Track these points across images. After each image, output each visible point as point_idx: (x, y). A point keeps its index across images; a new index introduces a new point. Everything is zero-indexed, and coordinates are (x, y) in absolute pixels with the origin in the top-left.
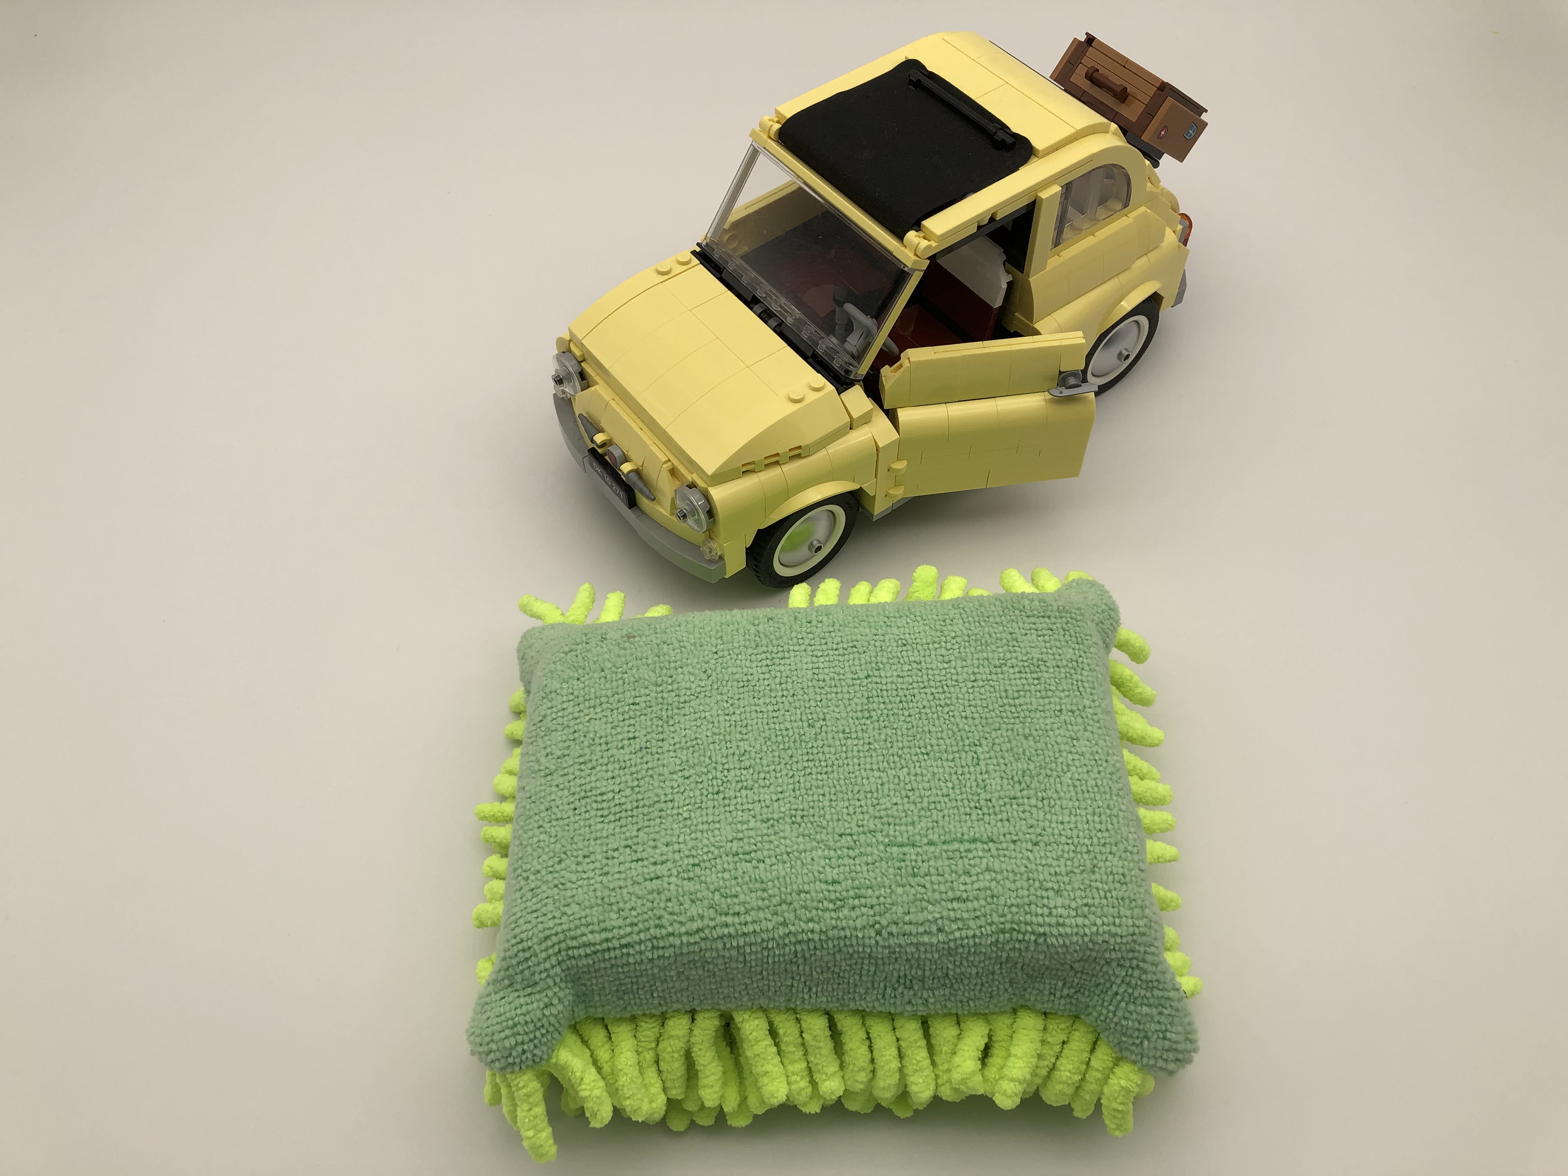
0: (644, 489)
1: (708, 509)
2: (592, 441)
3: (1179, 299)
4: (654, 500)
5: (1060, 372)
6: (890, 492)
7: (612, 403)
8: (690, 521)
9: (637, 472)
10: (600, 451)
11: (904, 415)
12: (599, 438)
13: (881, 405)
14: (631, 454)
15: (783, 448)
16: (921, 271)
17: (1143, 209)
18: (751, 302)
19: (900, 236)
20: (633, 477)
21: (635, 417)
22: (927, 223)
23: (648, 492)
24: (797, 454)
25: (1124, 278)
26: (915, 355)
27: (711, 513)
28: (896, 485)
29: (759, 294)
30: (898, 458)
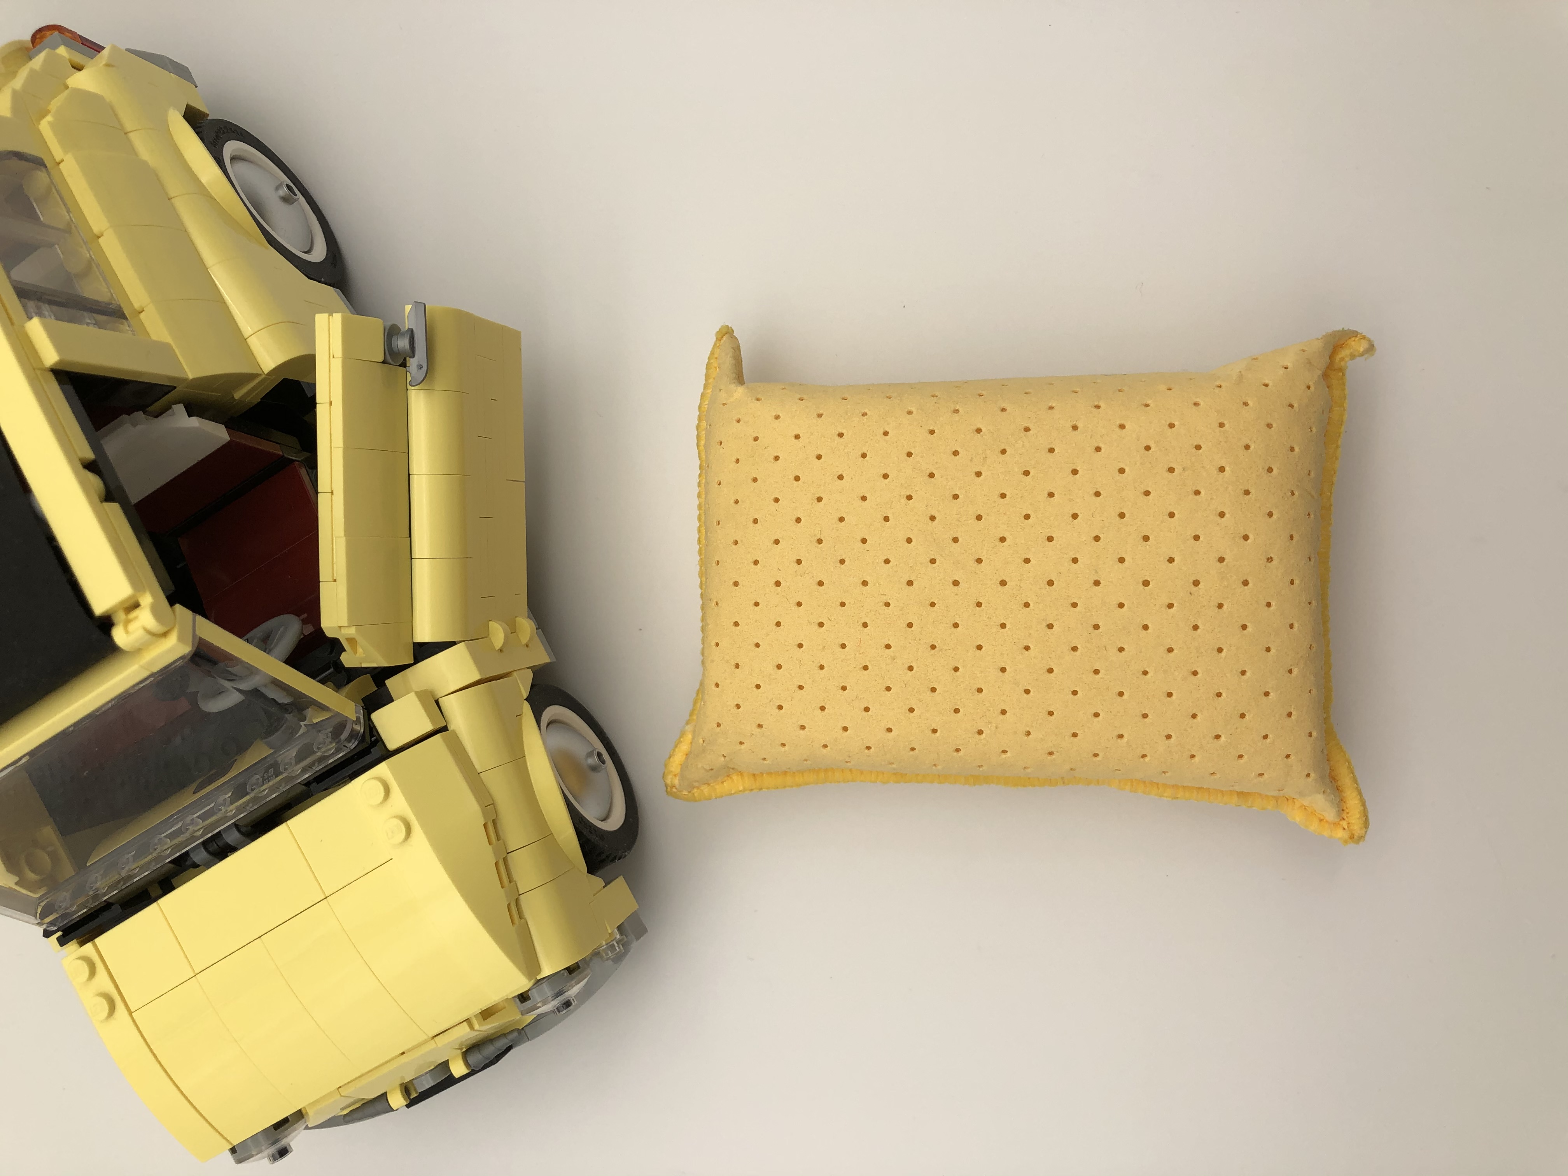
5: (385, 360)
6: (524, 641)
10: (415, 1095)
11: (424, 634)
14: (437, 1063)
15: (489, 856)
16: (196, 622)
22: (99, 607)
24: (494, 826)
27: (571, 970)
28: (517, 633)
30: (486, 636)
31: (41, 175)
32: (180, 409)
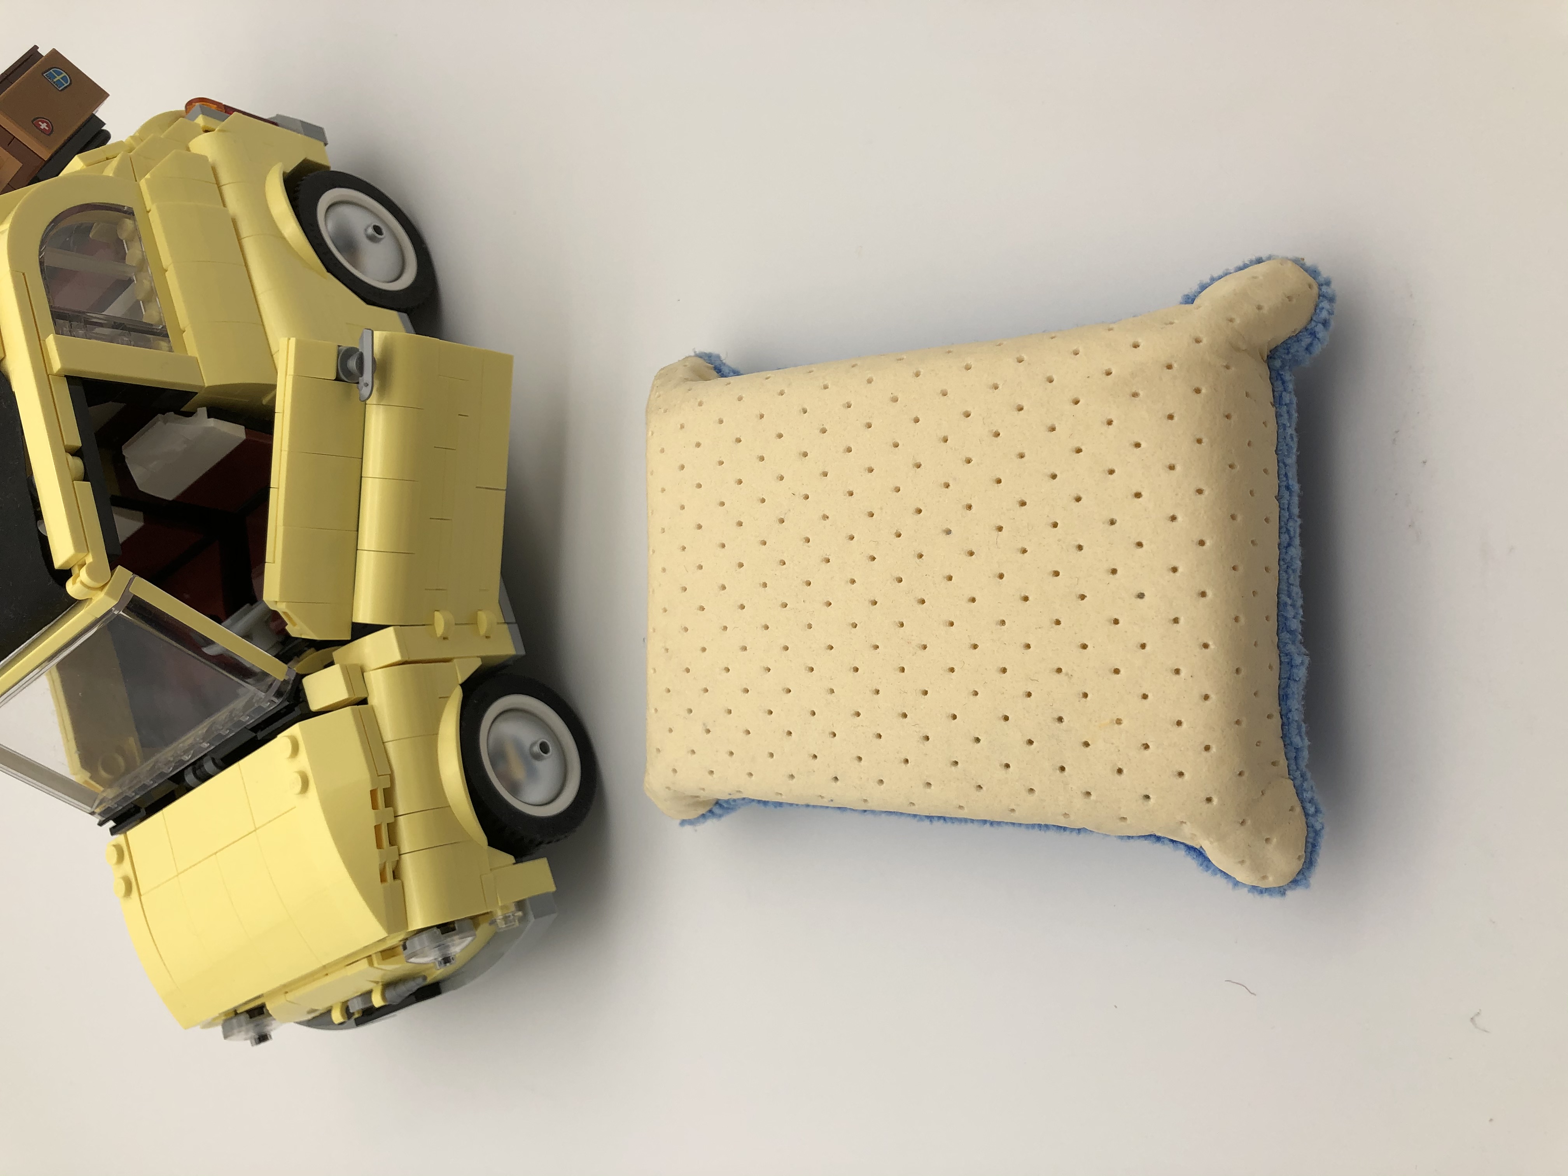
1: (438, 931)
2: (341, 1020)
3: (315, 132)
5: (338, 379)
13: (343, 645)
15: (369, 819)
16: (131, 581)
17: (143, 183)
19: (71, 604)
24: (384, 796)
25: (245, 229)
30: (429, 624)
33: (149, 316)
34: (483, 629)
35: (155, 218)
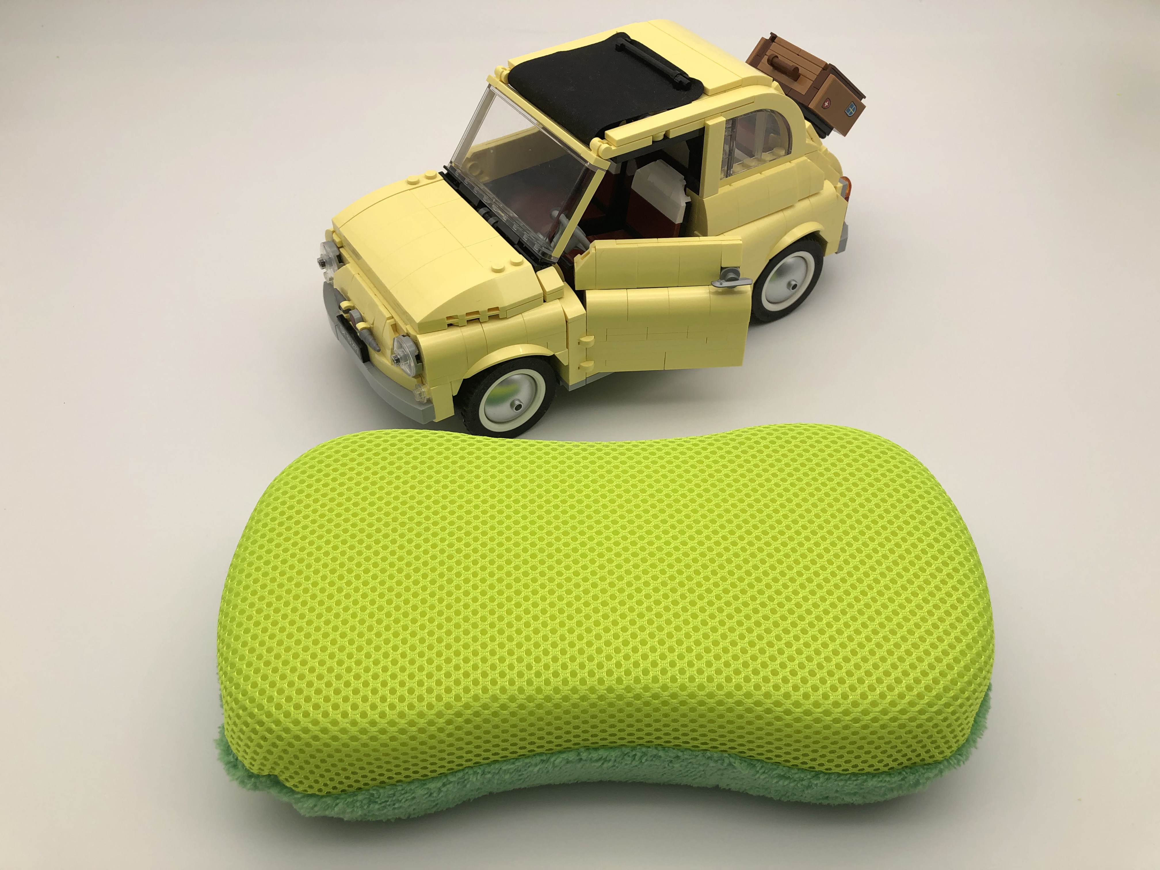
0: (373, 342)
1: (417, 353)
2: (340, 307)
3: (842, 247)
4: (379, 351)
5: (722, 268)
6: (582, 364)
7: (357, 276)
8: (404, 366)
9: (370, 330)
10: (345, 315)
11: (591, 296)
12: (344, 304)
13: (573, 287)
14: (366, 316)
15: (483, 307)
16: (604, 170)
17: (804, 158)
18: (478, 205)
19: (586, 143)
20: (366, 333)
21: (372, 286)
22: (609, 133)
23: (375, 345)
24: (495, 315)
25: (788, 213)
26: (600, 245)
27: (419, 358)
28: (587, 359)
29: (485, 200)
30: (587, 334)
31: (783, 152)
32: (689, 200)
33: (736, 167)
34: (584, 364)
35: (787, 166)
